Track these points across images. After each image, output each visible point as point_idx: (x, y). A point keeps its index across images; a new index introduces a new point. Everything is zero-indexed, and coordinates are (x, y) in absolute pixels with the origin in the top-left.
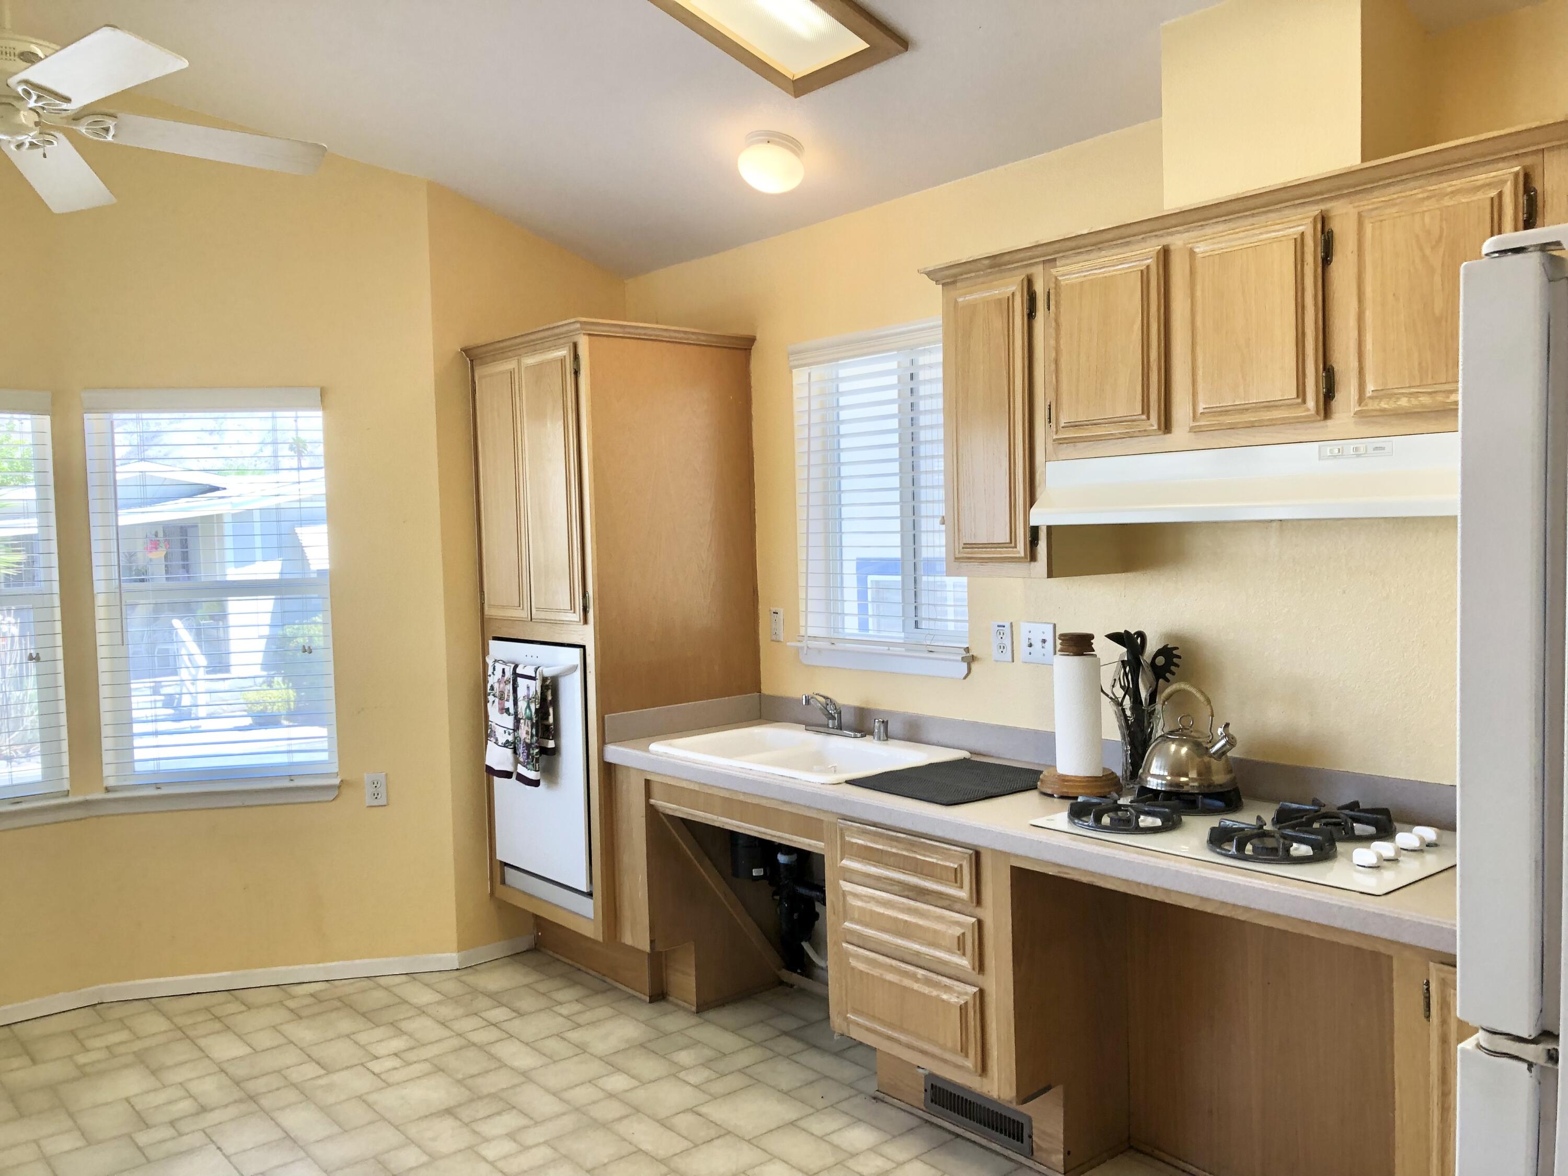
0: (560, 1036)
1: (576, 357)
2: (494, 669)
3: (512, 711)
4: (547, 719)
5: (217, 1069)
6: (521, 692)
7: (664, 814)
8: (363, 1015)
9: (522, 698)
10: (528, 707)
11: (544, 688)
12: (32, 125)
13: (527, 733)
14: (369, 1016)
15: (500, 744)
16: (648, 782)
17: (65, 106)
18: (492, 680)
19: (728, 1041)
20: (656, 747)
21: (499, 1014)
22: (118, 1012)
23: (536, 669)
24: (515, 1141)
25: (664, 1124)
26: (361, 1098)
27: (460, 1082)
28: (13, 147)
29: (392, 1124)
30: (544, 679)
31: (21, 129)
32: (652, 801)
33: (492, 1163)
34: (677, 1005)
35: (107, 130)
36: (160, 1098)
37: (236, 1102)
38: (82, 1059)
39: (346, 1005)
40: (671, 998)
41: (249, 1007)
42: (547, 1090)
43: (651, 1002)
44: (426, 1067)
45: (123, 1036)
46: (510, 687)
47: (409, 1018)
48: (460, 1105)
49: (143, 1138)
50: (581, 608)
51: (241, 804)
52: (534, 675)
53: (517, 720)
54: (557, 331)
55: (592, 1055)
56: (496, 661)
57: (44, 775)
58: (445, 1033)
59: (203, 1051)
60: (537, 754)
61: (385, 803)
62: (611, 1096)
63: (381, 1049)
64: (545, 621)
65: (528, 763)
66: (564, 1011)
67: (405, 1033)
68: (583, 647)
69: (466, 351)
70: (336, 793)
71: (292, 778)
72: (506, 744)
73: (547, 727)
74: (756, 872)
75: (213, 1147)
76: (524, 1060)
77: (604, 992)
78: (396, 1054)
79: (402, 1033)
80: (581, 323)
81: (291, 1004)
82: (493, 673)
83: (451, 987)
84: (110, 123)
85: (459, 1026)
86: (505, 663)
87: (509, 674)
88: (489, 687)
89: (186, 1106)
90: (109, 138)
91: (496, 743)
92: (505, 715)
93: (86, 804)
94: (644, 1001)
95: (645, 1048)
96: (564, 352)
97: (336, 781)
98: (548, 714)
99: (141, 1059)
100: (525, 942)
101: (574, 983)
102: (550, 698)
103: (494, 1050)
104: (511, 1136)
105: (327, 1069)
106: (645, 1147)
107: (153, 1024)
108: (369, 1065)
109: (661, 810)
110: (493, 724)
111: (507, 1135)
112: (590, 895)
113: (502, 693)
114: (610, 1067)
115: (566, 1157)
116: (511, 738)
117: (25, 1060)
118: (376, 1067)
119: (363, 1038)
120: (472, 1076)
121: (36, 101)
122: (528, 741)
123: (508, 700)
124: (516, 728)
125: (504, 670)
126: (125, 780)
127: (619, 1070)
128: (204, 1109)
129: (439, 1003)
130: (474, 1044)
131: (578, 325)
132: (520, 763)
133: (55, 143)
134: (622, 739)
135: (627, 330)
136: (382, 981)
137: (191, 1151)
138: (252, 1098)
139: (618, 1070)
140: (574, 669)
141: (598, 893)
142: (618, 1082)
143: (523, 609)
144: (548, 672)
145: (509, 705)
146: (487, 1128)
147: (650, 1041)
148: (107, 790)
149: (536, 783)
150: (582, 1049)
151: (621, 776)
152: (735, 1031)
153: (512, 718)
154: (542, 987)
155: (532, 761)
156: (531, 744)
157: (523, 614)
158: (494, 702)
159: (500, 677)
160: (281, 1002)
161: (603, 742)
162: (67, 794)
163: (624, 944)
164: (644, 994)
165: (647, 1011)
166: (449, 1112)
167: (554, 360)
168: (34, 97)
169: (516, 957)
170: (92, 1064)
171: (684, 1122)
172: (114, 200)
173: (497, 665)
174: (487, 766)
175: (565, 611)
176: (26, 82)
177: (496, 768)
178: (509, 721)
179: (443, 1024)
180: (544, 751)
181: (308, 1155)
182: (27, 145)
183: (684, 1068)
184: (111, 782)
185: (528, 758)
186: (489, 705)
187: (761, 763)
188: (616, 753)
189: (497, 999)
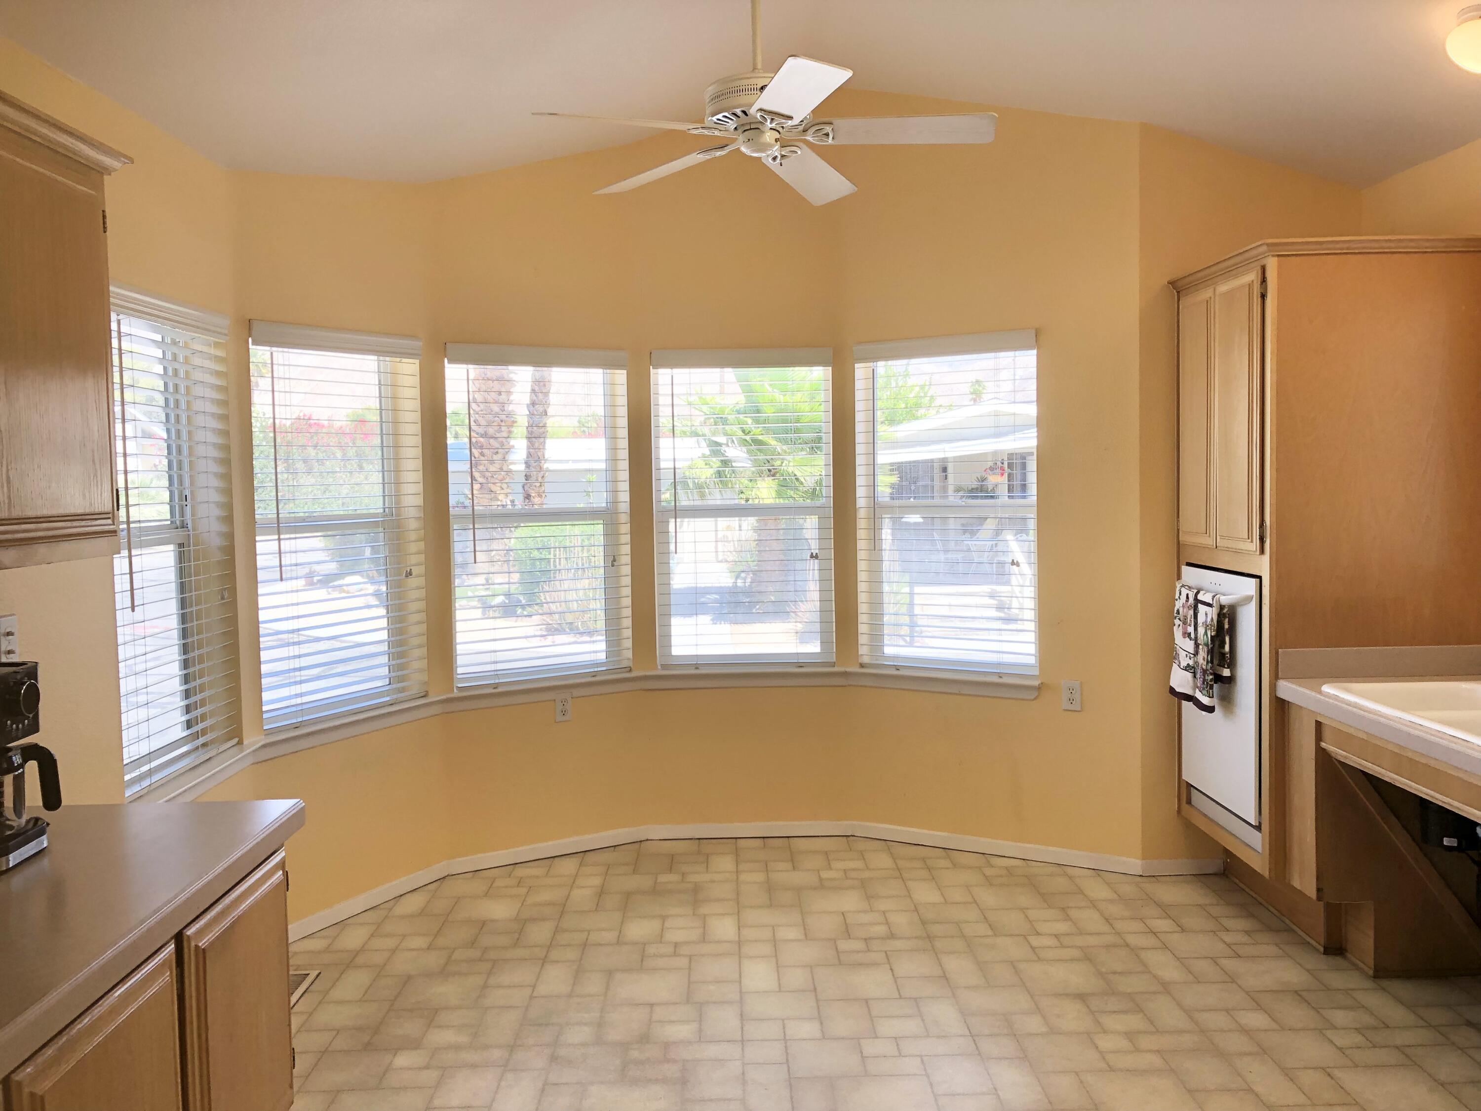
0: (1214, 960)
1: (1264, 280)
2: (1180, 594)
3: (1193, 636)
4: (1223, 647)
5: (913, 908)
6: (1201, 619)
7: (1340, 762)
8: (1042, 895)
9: (1201, 624)
10: (1206, 633)
11: (1221, 616)
12: (773, 142)
13: (1204, 659)
14: (1046, 898)
15: (1182, 667)
16: (1319, 724)
17: (790, 123)
18: (1178, 605)
19: (1396, 1013)
20: (1327, 688)
21: (1163, 925)
22: (861, 845)
23: (1214, 596)
24: (1131, 1041)
25: (1289, 1074)
26: (1012, 964)
27: (1101, 974)
28: (770, 160)
29: (1029, 993)
30: (1222, 607)
31: (769, 146)
32: (1323, 745)
33: (1101, 1053)
34: (1354, 965)
35: (827, 135)
36: (866, 918)
37: (916, 938)
38: (825, 875)
39: (1031, 883)
40: (1349, 955)
41: (955, 865)
42: (1180, 1005)
43: (1324, 954)
44: (1076, 953)
45: (859, 864)
46: (1191, 612)
47: (1080, 908)
48: (1093, 994)
49: (844, 945)
50: (1258, 537)
51: (957, 692)
52: (1211, 603)
53: (1197, 645)
54: (1247, 255)
55: (1240, 987)
56: (1183, 586)
57: (821, 650)
58: (1106, 928)
59: (909, 893)
60: (1211, 680)
61: (1079, 709)
62: (1245, 1031)
63: (1043, 928)
64: (1228, 549)
65: (1204, 689)
66: (1228, 938)
67: (1071, 920)
68: (1260, 577)
69: (1172, 283)
70: (1036, 694)
71: (1001, 675)
72: (1187, 668)
73: (1223, 655)
74: (1446, 841)
75: (888, 966)
76: (1170, 972)
77: (1278, 931)
78: (1055, 935)
79: (1068, 918)
80: (1268, 245)
81: (989, 872)
82: (1179, 597)
83: (1128, 889)
84: (828, 129)
85: (1119, 925)
86: (1190, 588)
87: (1191, 600)
88: (1175, 612)
89: (881, 930)
90: (830, 141)
91: (1179, 666)
92: (1187, 639)
93: (845, 674)
94: (1318, 950)
95: (1300, 995)
96: (1252, 277)
97: (1036, 683)
98: (1224, 643)
99: (864, 885)
100: (1215, 865)
101: (1251, 915)
102: (1226, 626)
103: (1143, 955)
104: (1130, 1035)
105: (996, 930)
106: (1259, 1089)
107: (881, 860)
108: (1030, 938)
109: (1333, 755)
110: (1178, 647)
111: (1126, 1033)
112: (1258, 828)
113: (1185, 617)
114: (1254, 1004)
115: (1172, 1070)
116: (1191, 663)
117: (789, 866)
118: (1035, 941)
119: (1033, 914)
120: (1115, 973)
121: (771, 123)
122: (1204, 667)
123: (1190, 625)
124: (1196, 654)
125: (1187, 595)
126: (877, 660)
127: (1262, 1009)
128: (892, 936)
129: (1111, 901)
130: (1127, 945)
131: (1264, 248)
132: (1198, 687)
133: (799, 152)
134: (1296, 676)
135: (1324, 246)
136: (1070, 871)
137: (874, 964)
138: (930, 938)
139: (1259, 1007)
140: (1249, 599)
141: (1265, 827)
142: (1255, 1020)
143: (1210, 536)
144: (1225, 600)
145: (1191, 629)
146: (1110, 1022)
147: (1308, 990)
148: (862, 666)
149: (1210, 709)
150: (1231, 979)
151: (1293, 713)
152: (1411, 1007)
153: (1193, 642)
154: (1216, 911)
155: (1208, 688)
156: (1207, 670)
157: (1209, 541)
158: (1179, 625)
159: (1184, 602)
160: (980, 868)
161: (1275, 676)
162: (833, 665)
163: (1293, 886)
164: (1319, 944)
165: (1317, 961)
166: (1081, 997)
167: (1243, 286)
168: (769, 121)
169: (1202, 877)
170: (831, 879)
171: (1308, 1078)
172: (856, 189)
173: (1183, 589)
174: (1171, 687)
175: (1242, 539)
176: (761, 110)
177: (1178, 690)
178: (1190, 646)
179: (1107, 920)
180: (1218, 678)
181: (954, 995)
182: (779, 157)
183: (1334, 1027)
184: (866, 660)
185: (1203, 683)
186: (1175, 628)
187: (1431, 720)
188: (1288, 690)
189: (1165, 910)
